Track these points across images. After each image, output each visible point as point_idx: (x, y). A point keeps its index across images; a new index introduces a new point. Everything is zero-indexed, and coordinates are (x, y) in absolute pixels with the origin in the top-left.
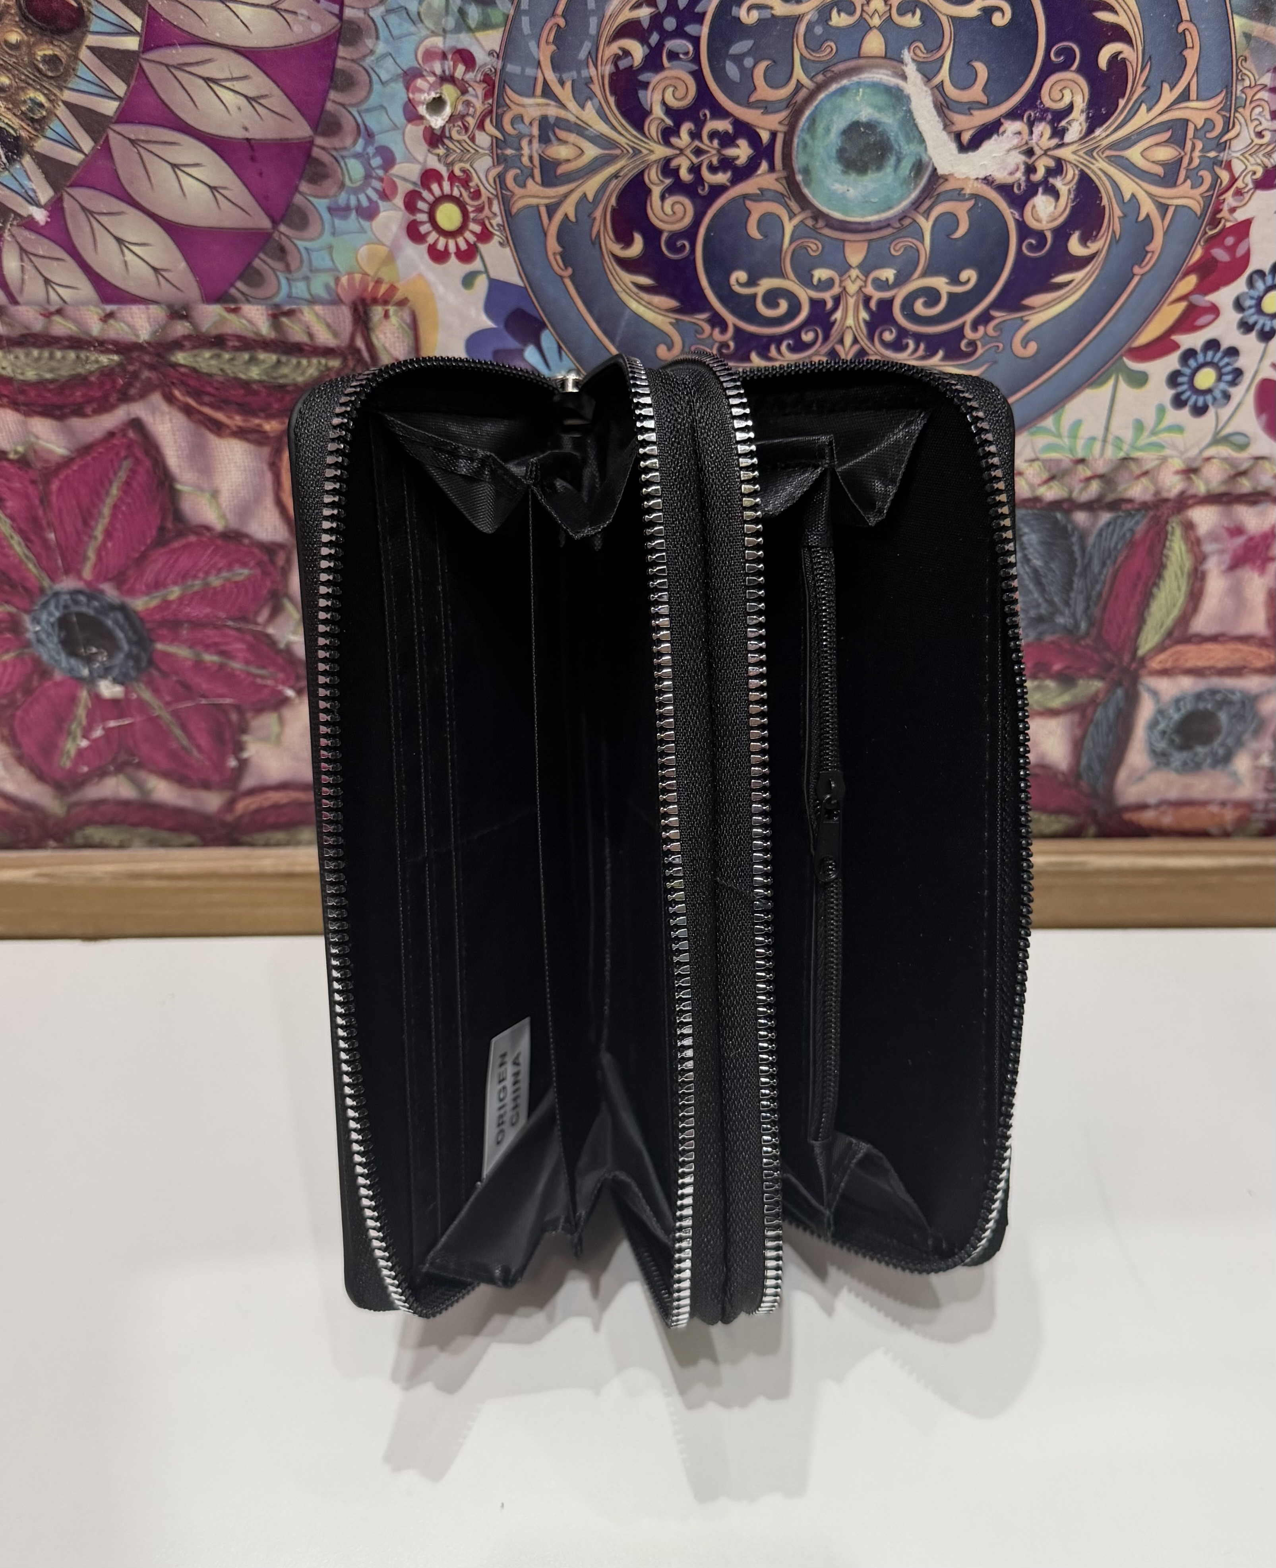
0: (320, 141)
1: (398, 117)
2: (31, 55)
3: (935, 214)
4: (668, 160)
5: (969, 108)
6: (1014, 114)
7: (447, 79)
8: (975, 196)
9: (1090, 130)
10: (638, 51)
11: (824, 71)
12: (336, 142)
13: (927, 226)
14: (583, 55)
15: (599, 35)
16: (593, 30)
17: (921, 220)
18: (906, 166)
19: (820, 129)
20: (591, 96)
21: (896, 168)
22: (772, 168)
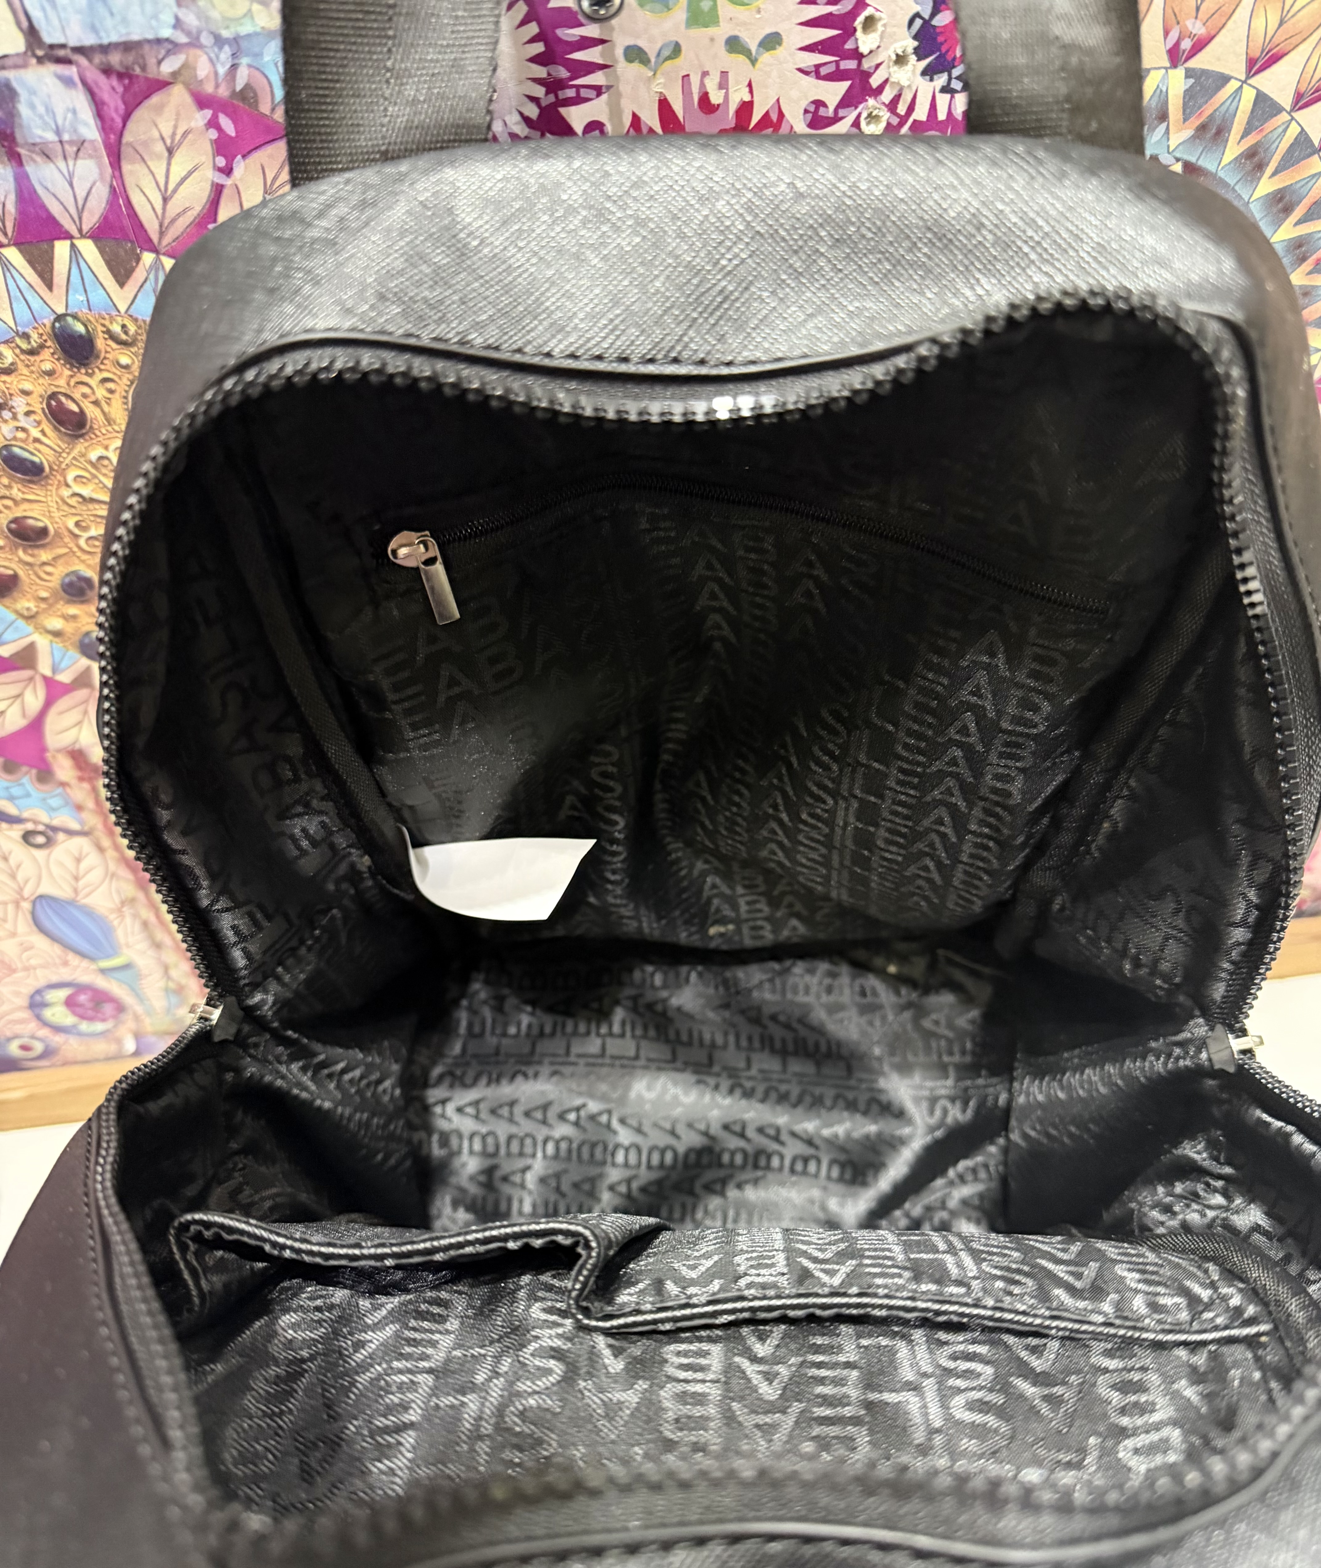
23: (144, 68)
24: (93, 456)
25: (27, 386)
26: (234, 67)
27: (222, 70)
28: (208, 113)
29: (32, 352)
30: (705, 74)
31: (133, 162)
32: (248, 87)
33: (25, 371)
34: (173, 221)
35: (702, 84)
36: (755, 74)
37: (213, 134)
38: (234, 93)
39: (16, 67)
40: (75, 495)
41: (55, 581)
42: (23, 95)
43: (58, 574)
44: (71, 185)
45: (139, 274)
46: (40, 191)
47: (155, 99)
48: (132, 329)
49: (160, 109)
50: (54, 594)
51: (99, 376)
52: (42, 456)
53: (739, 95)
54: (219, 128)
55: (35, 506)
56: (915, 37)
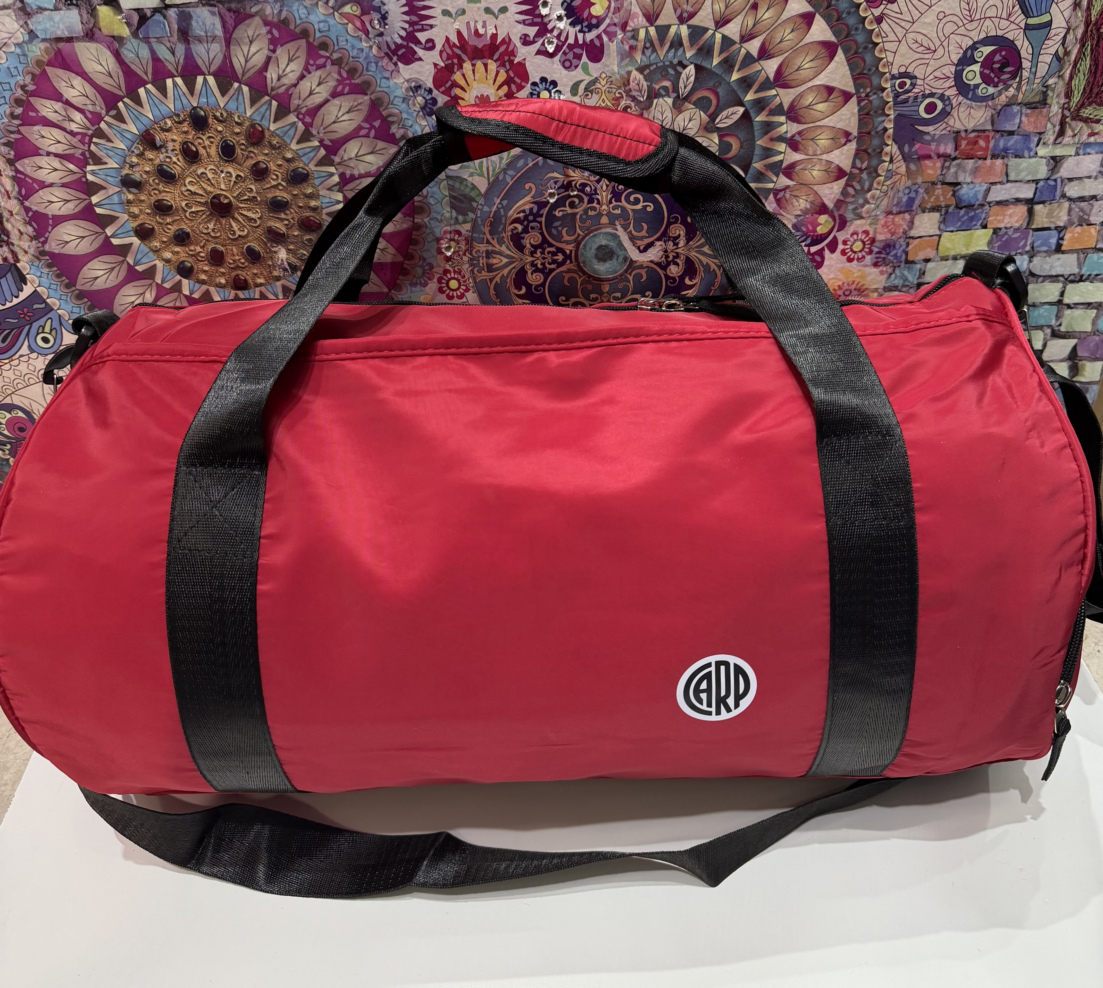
0: (406, 262)
1: (434, 252)
2: (302, 238)
3: (633, 274)
4: (533, 261)
5: (642, 238)
6: (658, 239)
7: (451, 240)
8: (647, 267)
9: (688, 243)
10: (520, 228)
11: (587, 230)
12: (412, 262)
13: (631, 278)
14: (500, 230)
15: (506, 223)
16: (503, 222)
17: (628, 276)
18: (621, 259)
19: (588, 249)
20: (504, 243)
21: (617, 259)
22: (571, 262)
23: (244, 10)
24: (199, 172)
25: (175, 137)
26: (281, 11)
27: (275, 12)
28: (268, 28)
29: (180, 123)
30: (476, 22)
31: (235, 45)
32: (286, 18)
33: (175, 131)
34: (248, 70)
35: (475, 26)
36: (498, 22)
37: (269, 36)
38: (280, 21)
39: (193, 7)
40: (188, 190)
41: (171, 233)
42: (195, 17)
43: (174, 228)
44: (208, 53)
45: (231, 92)
46: (195, 55)
47: (247, 22)
48: (225, 115)
49: (248, 25)
50: (170, 239)
51: (208, 135)
52: (176, 170)
53: (491, 31)
54: (272, 34)
55: (169, 194)
56: (565, 10)
